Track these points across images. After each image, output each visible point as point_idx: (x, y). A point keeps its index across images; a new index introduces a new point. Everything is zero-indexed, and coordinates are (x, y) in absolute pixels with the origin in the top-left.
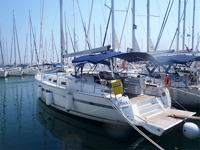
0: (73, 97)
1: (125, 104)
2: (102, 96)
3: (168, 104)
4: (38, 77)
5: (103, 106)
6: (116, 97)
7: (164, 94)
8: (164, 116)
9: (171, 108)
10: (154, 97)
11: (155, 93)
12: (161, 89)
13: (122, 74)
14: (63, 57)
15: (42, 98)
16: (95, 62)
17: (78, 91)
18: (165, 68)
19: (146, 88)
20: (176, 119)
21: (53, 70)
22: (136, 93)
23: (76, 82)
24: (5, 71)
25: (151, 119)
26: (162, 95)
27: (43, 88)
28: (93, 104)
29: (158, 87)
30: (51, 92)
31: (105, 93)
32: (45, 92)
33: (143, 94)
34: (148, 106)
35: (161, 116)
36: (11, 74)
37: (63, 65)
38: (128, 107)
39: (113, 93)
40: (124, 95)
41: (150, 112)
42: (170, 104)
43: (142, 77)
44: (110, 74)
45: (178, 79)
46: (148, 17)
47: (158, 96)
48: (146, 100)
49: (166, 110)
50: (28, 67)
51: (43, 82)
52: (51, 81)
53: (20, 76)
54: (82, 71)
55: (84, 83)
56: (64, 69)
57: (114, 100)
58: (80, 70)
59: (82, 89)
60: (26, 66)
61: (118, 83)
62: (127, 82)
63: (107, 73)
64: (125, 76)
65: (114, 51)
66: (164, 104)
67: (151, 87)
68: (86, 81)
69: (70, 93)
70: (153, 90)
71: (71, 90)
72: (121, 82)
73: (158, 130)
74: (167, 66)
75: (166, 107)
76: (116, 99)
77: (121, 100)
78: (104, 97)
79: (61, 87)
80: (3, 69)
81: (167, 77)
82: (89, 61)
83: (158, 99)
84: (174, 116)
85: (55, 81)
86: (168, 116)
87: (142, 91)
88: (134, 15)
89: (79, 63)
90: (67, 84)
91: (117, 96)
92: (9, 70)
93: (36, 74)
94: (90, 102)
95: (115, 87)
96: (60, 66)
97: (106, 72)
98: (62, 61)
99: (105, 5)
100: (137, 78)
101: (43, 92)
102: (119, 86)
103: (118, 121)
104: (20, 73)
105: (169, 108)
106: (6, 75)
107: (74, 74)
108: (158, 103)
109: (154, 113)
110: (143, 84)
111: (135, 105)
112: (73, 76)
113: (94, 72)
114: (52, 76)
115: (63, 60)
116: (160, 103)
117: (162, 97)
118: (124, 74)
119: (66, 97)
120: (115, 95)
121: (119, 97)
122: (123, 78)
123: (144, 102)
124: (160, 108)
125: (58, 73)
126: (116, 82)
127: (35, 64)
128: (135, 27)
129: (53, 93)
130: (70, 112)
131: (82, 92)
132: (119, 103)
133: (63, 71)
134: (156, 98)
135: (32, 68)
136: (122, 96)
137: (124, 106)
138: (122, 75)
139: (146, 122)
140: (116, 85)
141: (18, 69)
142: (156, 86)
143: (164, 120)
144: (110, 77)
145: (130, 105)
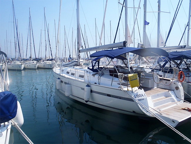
0: (91, 89)
1: (141, 96)
2: (119, 89)
3: (181, 98)
4: (57, 70)
5: (120, 98)
6: (132, 90)
7: (177, 88)
8: (178, 109)
9: (184, 102)
10: (168, 91)
11: (168, 87)
12: (175, 84)
13: (139, 68)
14: (80, 51)
15: (61, 89)
16: (113, 56)
17: (96, 83)
18: (176, 63)
19: (159, 82)
20: (189, 112)
21: (70, 64)
22: (150, 87)
23: (94, 75)
24: (22, 64)
25: (165, 112)
26: (175, 89)
27: (61, 81)
28: (110, 96)
29: (171, 81)
30: (69, 84)
31: (122, 86)
32: (63, 84)
33: (156, 88)
34: (162, 99)
35: (175, 109)
36: (27, 68)
37: (79, 59)
38: (143, 99)
39: (130, 86)
40: (140, 88)
41: (164, 104)
42: (183, 98)
43: (156, 72)
44: (124, 68)
45: (188, 74)
46: (158, 13)
47: (171, 90)
48: (159, 93)
49: (179, 103)
50: (42, 60)
51: (61, 75)
52: (69, 73)
53: (35, 69)
54: (99, 65)
55: (101, 76)
56: (81, 63)
57: (131, 93)
58: (97, 64)
59: (99, 82)
60: (40, 60)
61: (135, 77)
62: (143, 75)
63: (122, 67)
64: (142, 70)
65: (127, 47)
66: (177, 97)
67: (164, 81)
68: (102, 75)
69: (88, 86)
70: (166, 84)
71: (89, 83)
72: (138, 76)
73: (173, 121)
74: (177, 61)
75: (179, 101)
76: (132, 92)
77: (138, 93)
78: (122, 89)
79: (79, 80)
80: (20, 62)
81: (181, 71)
82: (107, 56)
83: (172, 93)
84: (188, 109)
85: (73, 74)
86: (182, 109)
87: (155, 85)
88: (145, 12)
89: (96, 58)
90: (86, 77)
91: (133, 88)
92: (25, 63)
93: (53, 68)
94: (107, 94)
95: (132, 80)
96: (77, 60)
97: (120, 66)
98: (78, 56)
99: (119, 3)
100: (151, 73)
101: (61, 84)
102: (136, 79)
103: (134, 112)
104: (35, 67)
105: (182, 101)
106: (22, 68)
107: (91, 68)
108: (171, 96)
109: (167, 106)
110: (156, 78)
111: (150, 97)
112: (90, 69)
113: (108, 66)
114: (70, 69)
115: (79, 54)
116: (173, 97)
117: (175, 91)
118: (141, 68)
119: (85, 89)
120: (132, 88)
121: (135, 90)
122: (139, 72)
123: (158, 95)
124: (173, 101)
125: (75, 67)
126: (133, 76)
127: (49, 58)
128: (146, 23)
129: (72, 86)
130: (88, 103)
131: (99, 84)
132: (136, 96)
133: (79, 64)
134: (170, 92)
135: (46, 62)
136: (139, 89)
137: (140, 98)
138: (139, 70)
139: (161, 114)
140: (133, 79)
141: (33, 62)
142: (169, 80)
143: (178, 113)
144: (124, 71)
145: (146, 97)
